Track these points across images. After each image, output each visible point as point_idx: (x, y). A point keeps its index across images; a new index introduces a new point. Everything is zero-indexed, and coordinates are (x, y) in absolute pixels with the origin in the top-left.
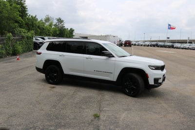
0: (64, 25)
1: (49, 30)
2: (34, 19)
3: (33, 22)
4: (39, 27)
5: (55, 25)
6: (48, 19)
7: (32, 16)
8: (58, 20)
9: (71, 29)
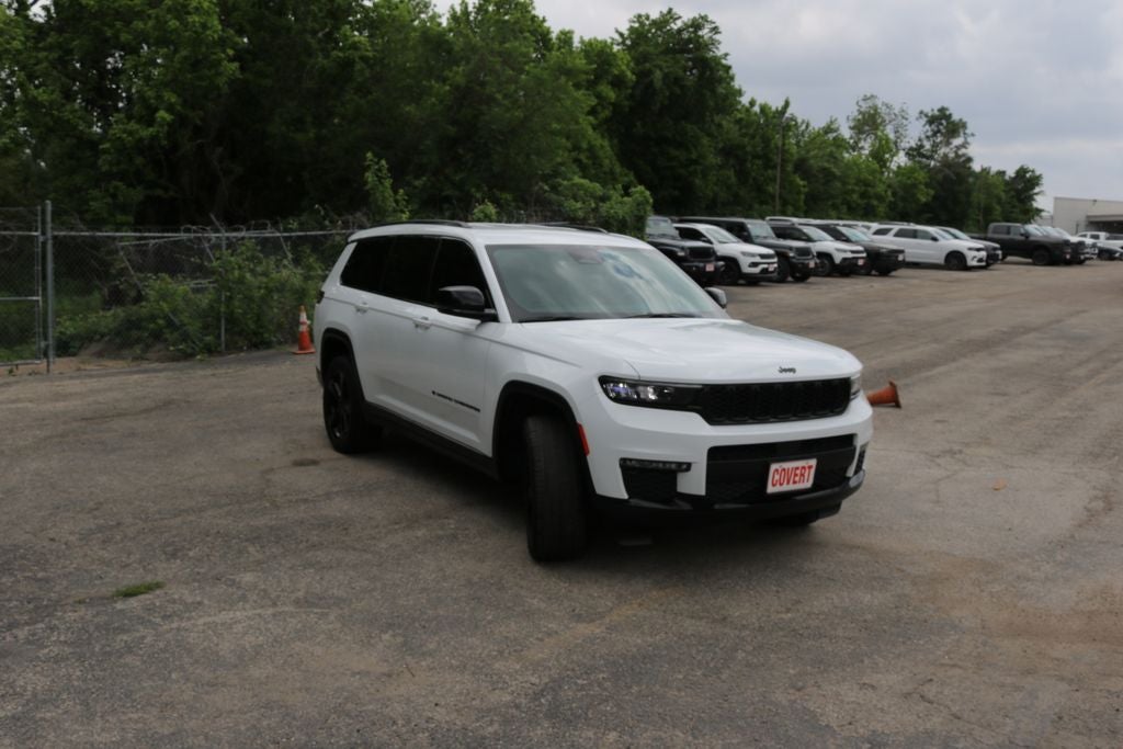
0: (971, 151)
1: (867, 184)
2: (776, 122)
3: (766, 141)
4: (801, 167)
5: (915, 153)
6: (869, 121)
7: (764, 109)
8: (932, 120)
9: (1022, 172)
